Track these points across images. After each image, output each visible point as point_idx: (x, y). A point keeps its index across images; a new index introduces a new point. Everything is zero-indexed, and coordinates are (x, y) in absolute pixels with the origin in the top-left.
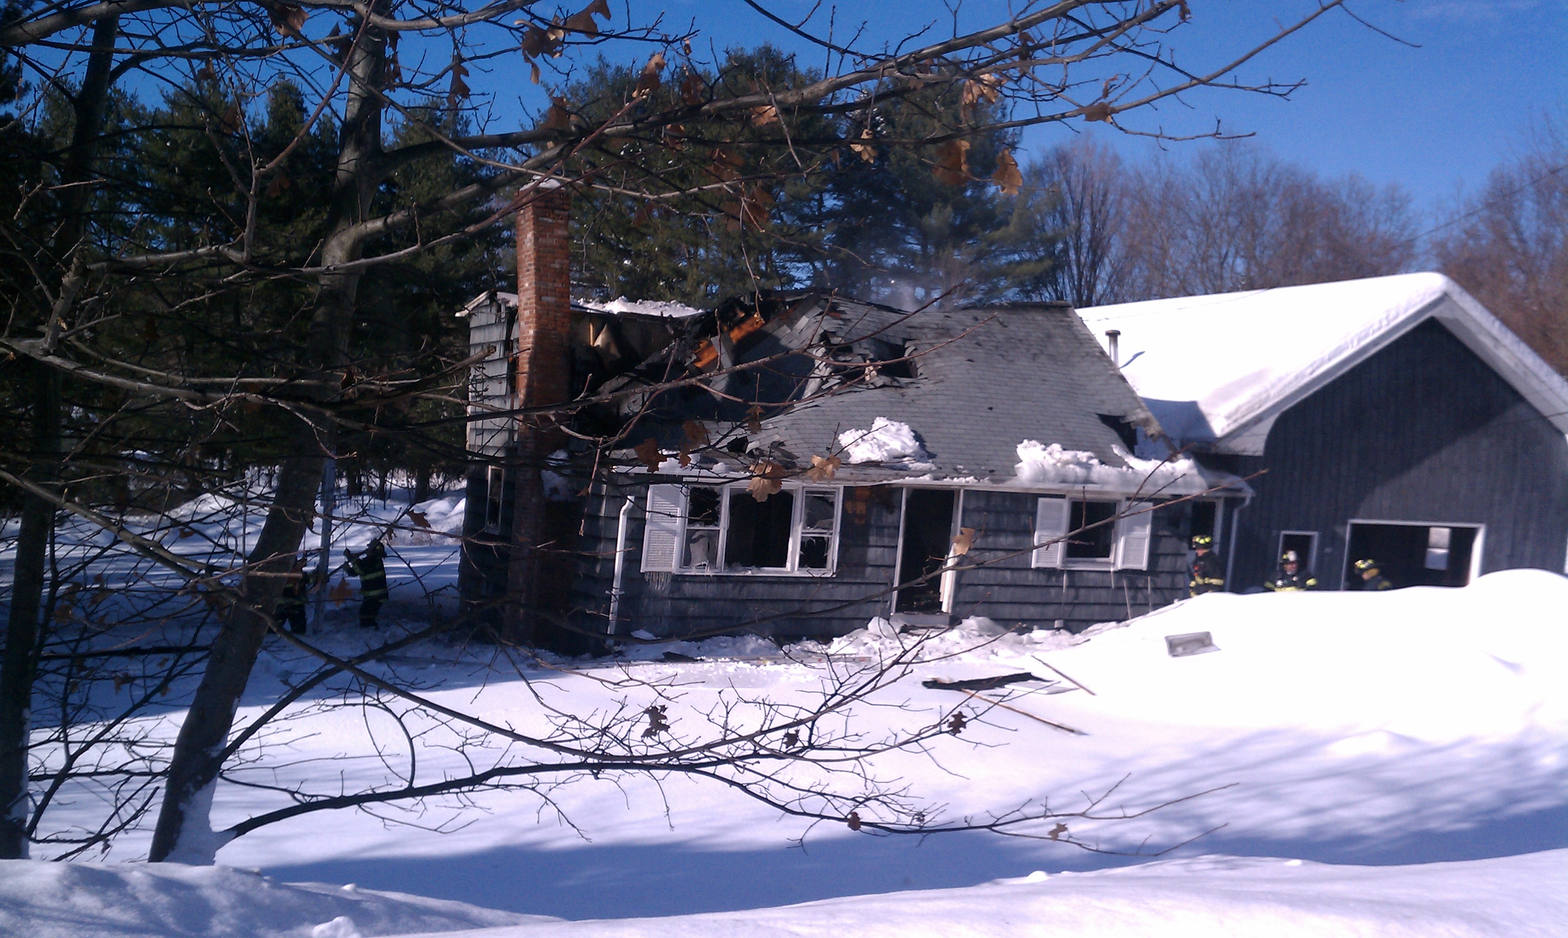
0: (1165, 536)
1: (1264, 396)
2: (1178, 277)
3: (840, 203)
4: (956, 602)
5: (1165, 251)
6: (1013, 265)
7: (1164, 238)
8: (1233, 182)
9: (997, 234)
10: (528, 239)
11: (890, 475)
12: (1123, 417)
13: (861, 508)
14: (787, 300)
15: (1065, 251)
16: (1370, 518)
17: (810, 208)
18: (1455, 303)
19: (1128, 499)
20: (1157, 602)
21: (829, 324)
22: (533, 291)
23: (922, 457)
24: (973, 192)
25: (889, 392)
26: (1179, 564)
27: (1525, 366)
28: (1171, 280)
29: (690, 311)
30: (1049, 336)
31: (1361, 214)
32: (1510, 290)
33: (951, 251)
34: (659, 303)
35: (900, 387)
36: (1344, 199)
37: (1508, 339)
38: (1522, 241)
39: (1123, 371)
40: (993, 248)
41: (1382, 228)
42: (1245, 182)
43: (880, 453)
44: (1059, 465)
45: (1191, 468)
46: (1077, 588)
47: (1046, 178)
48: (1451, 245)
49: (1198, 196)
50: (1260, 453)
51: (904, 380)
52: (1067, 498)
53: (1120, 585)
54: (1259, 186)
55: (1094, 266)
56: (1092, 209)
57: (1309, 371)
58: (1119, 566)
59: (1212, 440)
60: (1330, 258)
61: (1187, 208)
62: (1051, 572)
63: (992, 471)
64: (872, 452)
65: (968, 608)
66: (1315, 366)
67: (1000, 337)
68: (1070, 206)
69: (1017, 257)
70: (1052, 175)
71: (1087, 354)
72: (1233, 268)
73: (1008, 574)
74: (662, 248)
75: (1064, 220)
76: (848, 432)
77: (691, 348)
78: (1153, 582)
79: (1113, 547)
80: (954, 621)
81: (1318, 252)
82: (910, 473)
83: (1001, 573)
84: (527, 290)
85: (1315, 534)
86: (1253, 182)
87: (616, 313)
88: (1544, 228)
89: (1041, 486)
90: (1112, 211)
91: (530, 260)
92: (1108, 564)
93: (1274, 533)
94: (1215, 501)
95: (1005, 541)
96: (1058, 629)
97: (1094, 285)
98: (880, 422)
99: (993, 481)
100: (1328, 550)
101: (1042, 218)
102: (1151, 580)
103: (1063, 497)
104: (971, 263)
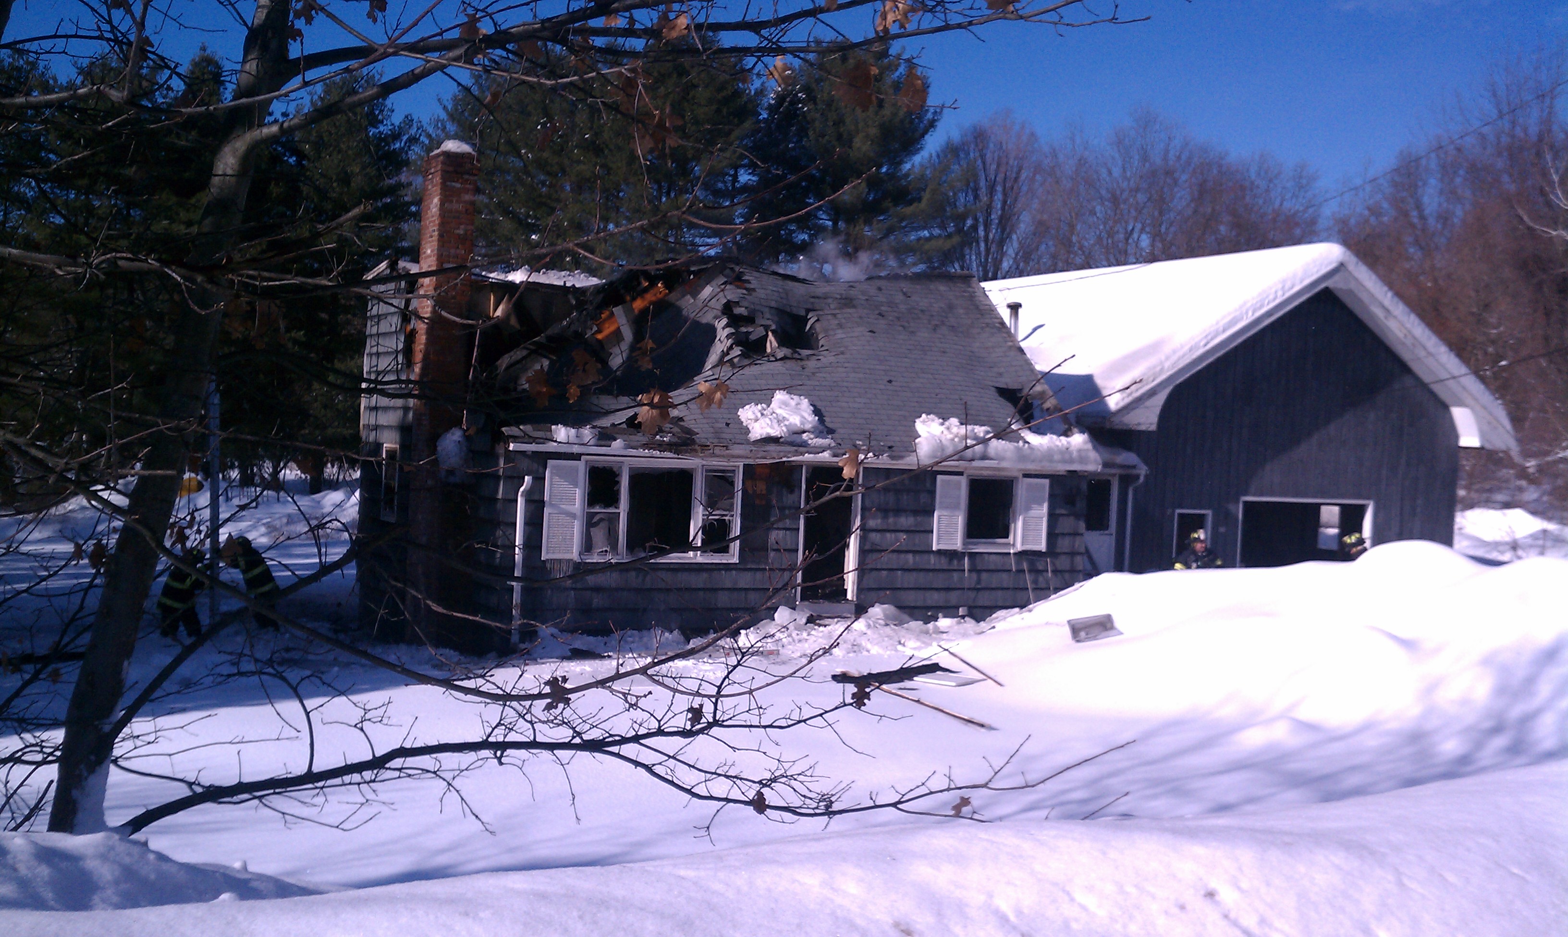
0: (1063, 515)
1: (1158, 369)
2: (1084, 252)
3: (754, 178)
4: (861, 589)
5: (1072, 227)
6: (921, 242)
7: (1073, 215)
8: (1145, 158)
9: (909, 210)
10: (434, 205)
11: (790, 452)
12: (1020, 390)
13: (761, 487)
14: (692, 269)
15: (975, 228)
16: (1262, 495)
17: (725, 182)
18: (1350, 273)
19: (1026, 476)
20: (1058, 586)
21: (732, 293)
22: (435, 259)
23: (821, 432)
24: (888, 170)
25: (789, 364)
26: (1077, 544)
27: (1414, 337)
28: (1076, 254)
29: (594, 281)
30: (951, 307)
31: (1268, 191)
32: (1407, 266)
33: (862, 226)
34: (563, 273)
35: (801, 359)
36: (1253, 176)
37: (1399, 309)
38: (1422, 217)
39: (1023, 345)
40: (903, 224)
41: (1287, 205)
42: (1157, 159)
43: (779, 429)
44: (956, 440)
45: (1085, 443)
46: (979, 571)
47: (962, 155)
48: (1353, 221)
49: (1110, 173)
50: (1153, 428)
51: (805, 352)
52: (965, 475)
53: (1021, 568)
54: (1171, 163)
55: (1001, 243)
56: (1005, 186)
57: (1202, 343)
58: (1019, 547)
59: (1105, 414)
60: (1234, 233)
61: (1098, 184)
62: (952, 555)
63: (890, 447)
64: (772, 427)
65: (873, 595)
66: (1209, 337)
67: (903, 308)
68: (982, 183)
69: (926, 233)
70: (967, 154)
71: (988, 325)
72: (1137, 243)
73: (910, 557)
74: (571, 221)
75: (976, 197)
76: (747, 407)
77: (592, 319)
78: (1053, 564)
79: (1013, 526)
80: (860, 610)
81: (1223, 228)
82: (810, 450)
83: (902, 556)
84: (429, 256)
85: (1209, 512)
86: (1165, 159)
87: (518, 282)
88: (1445, 205)
89: (938, 462)
90: (1025, 189)
91: (434, 226)
92: (1008, 545)
93: (1169, 511)
94: (1110, 478)
95: (906, 521)
96: (963, 617)
97: (1001, 261)
98: (780, 396)
99: (892, 457)
100: (1222, 530)
101: (955, 194)
102: (1051, 562)
103: (960, 474)
104: (881, 239)
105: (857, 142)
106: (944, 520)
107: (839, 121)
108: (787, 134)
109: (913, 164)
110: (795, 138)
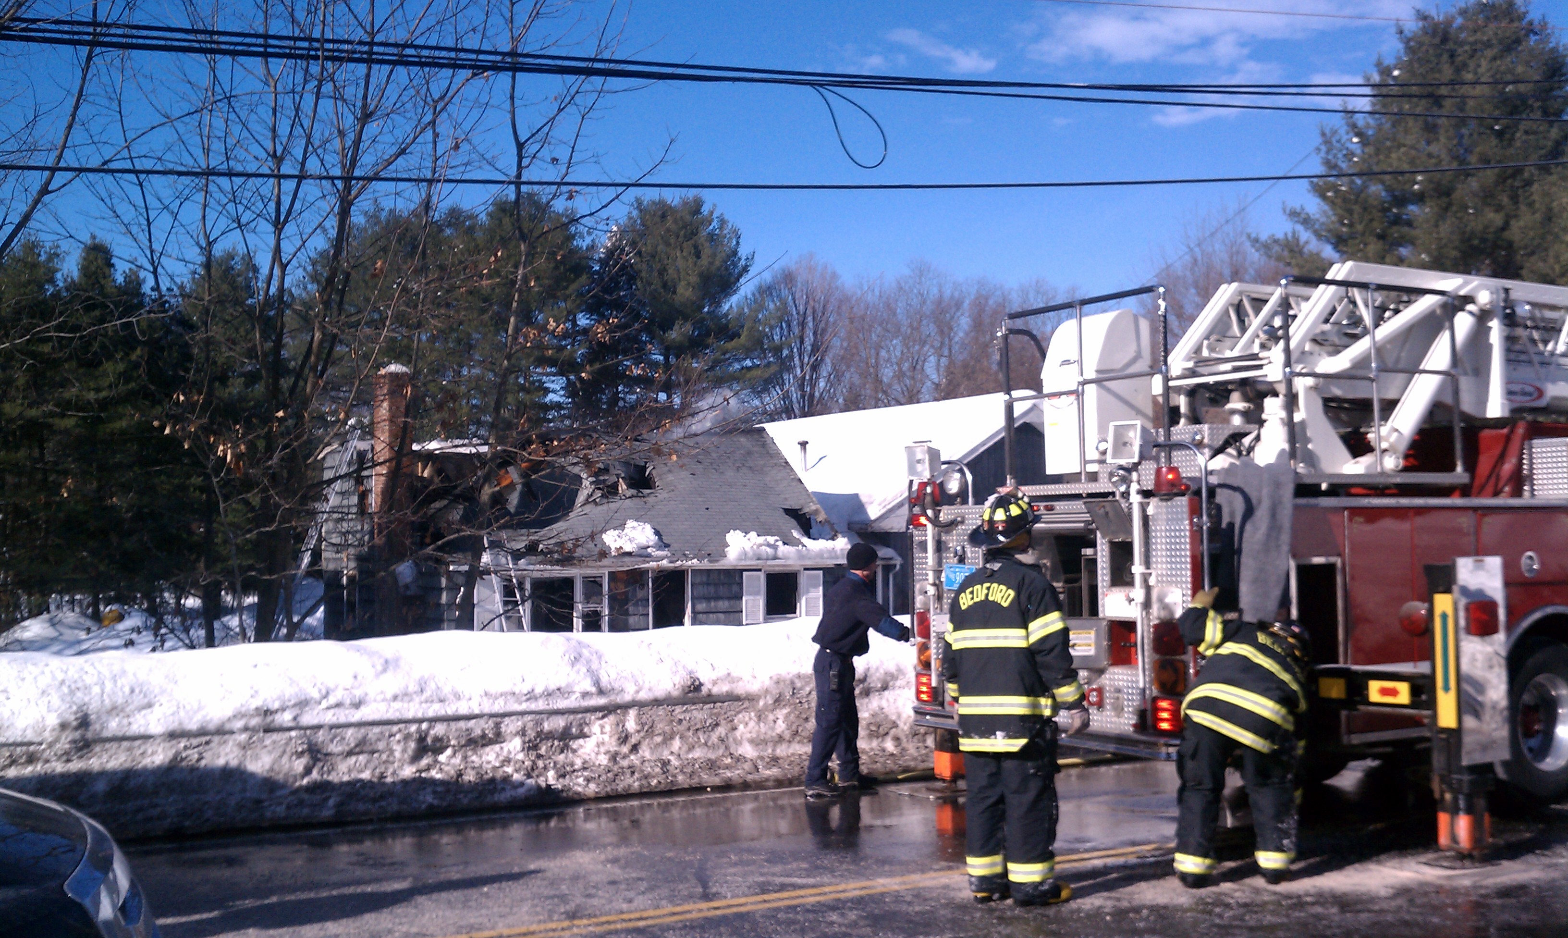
6: (745, 371)
9: (733, 343)
10: (383, 408)
11: (640, 561)
12: (801, 509)
13: (621, 586)
15: (791, 357)
19: (805, 569)
23: (661, 546)
24: (710, 309)
25: (635, 500)
30: (749, 453)
33: (690, 360)
35: (644, 497)
40: (727, 356)
43: (631, 546)
44: (755, 547)
47: (774, 293)
50: (902, 529)
51: (646, 491)
52: (763, 571)
56: (814, 318)
59: (868, 523)
63: (709, 554)
64: (626, 545)
67: (714, 456)
68: (794, 317)
69: (747, 364)
70: (779, 292)
71: (776, 464)
75: (790, 330)
76: (608, 531)
77: (493, 478)
82: (653, 559)
87: (435, 451)
89: (743, 563)
90: (832, 320)
95: (723, 604)
98: (630, 523)
99: (711, 561)
103: (760, 570)
104: (707, 371)
105: (680, 290)
106: (750, 604)
107: (662, 272)
108: (618, 283)
109: (732, 304)
110: (625, 287)
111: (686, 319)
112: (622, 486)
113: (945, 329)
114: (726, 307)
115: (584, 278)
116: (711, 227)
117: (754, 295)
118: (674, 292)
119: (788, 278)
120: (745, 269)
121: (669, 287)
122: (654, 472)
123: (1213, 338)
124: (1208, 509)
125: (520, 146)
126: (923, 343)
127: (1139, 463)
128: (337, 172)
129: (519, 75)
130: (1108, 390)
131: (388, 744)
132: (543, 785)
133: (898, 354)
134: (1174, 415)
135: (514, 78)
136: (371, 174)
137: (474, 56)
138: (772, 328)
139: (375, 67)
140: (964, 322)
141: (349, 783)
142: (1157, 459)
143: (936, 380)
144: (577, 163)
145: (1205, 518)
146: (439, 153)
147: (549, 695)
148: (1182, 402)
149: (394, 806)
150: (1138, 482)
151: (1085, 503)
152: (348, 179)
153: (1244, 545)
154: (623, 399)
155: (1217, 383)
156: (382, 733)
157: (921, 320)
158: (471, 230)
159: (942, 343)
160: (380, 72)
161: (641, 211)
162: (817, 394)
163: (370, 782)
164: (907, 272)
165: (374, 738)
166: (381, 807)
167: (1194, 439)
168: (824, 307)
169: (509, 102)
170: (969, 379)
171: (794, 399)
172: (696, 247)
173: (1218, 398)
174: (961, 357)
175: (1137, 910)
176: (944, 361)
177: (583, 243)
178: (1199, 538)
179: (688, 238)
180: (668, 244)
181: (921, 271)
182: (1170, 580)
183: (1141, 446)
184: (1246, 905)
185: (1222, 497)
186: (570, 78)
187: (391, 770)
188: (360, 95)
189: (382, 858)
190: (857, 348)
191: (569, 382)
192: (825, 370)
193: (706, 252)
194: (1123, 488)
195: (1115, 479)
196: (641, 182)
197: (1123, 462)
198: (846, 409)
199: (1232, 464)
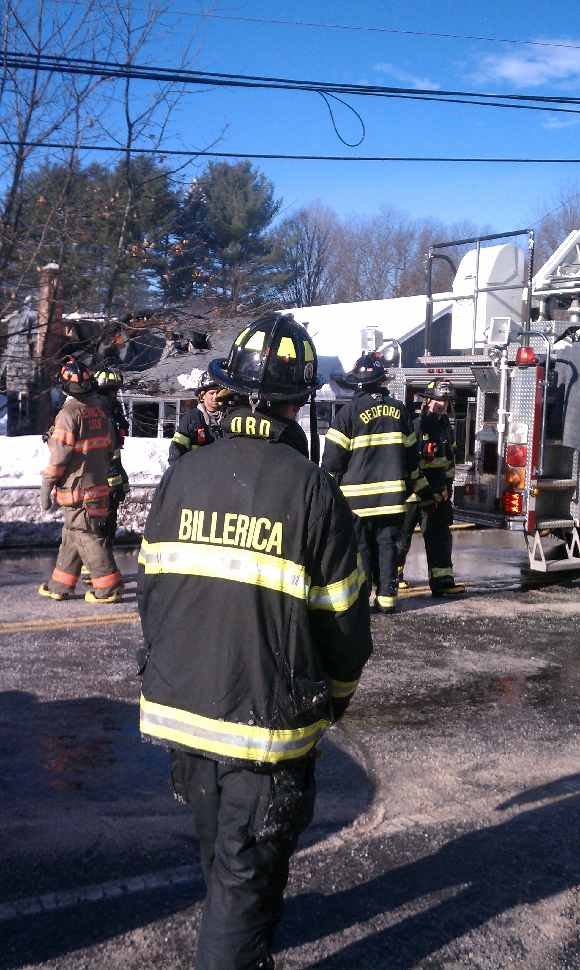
0: (319, 420)
3: (178, 241)
6: (272, 275)
9: (264, 258)
15: (302, 268)
17: (161, 243)
24: (252, 234)
25: (199, 356)
33: (238, 267)
35: (204, 354)
40: (262, 266)
47: (294, 225)
51: (205, 351)
55: (318, 274)
56: (319, 242)
64: (191, 384)
68: (306, 241)
69: (275, 270)
70: (297, 225)
75: (302, 250)
76: (181, 376)
77: (111, 337)
87: (75, 319)
90: (330, 244)
98: (193, 370)
104: (249, 274)
105: (234, 222)
107: (224, 209)
108: (195, 216)
109: (266, 232)
110: (200, 218)
111: (236, 239)
112: (191, 347)
113: (402, 251)
114: (262, 233)
115: (174, 212)
116: (256, 181)
117: (281, 226)
118: (231, 223)
119: (303, 216)
120: (276, 209)
121: (227, 220)
122: (211, 339)
123: (564, 265)
124: (549, 375)
125: (130, 126)
126: (387, 260)
127: (508, 344)
128: (15, 139)
129: (132, 80)
130: (495, 296)
131: (37, 500)
132: (130, 530)
133: (371, 266)
134: (534, 314)
135: (128, 82)
136: (35, 141)
137: (103, 67)
138: (291, 248)
139: (40, 72)
140: (415, 247)
141: (12, 523)
142: (521, 341)
143: (394, 284)
144: (166, 138)
145: (546, 381)
146: (80, 128)
147: (135, 476)
148: (541, 306)
149: (39, 538)
150: (507, 357)
151: (471, 369)
152: (22, 144)
153: (570, 398)
154: (196, 291)
155: (564, 294)
156: (33, 494)
157: (387, 245)
158: (105, 178)
159: (400, 261)
160: (43, 75)
161: (212, 169)
162: (318, 291)
163: (25, 523)
164: (379, 213)
165: (28, 497)
166: (31, 538)
167: (545, 330)
168: (326, 234)
169: (124, 97)
170: (415, 284)
171: (303, 295)
172: (245, 194)
173: (565, 304)
174: (411, 270)
175: (482, 619)
176: (400, 272)
177: (174, 189)
178: (541, 394)
179: (240, 188)
180: (227, 192)
181: (389, 213)
182: (521, 418)
183: (510, 333)
184: (550, 619)
185: (559, 367)
186: (164, 83)
187: (38, 517)
188: (31, 89)
189: (30, 569)
190: (344, 262)
191: (163, 279)
192: (324, 275)
193: (252, 197)
194: (496, 360)
195: (491, 354)
196: (207, 152)
197: (497, 343)
198: (336, 302)
199: (567, 347)
